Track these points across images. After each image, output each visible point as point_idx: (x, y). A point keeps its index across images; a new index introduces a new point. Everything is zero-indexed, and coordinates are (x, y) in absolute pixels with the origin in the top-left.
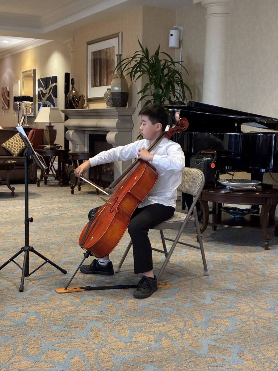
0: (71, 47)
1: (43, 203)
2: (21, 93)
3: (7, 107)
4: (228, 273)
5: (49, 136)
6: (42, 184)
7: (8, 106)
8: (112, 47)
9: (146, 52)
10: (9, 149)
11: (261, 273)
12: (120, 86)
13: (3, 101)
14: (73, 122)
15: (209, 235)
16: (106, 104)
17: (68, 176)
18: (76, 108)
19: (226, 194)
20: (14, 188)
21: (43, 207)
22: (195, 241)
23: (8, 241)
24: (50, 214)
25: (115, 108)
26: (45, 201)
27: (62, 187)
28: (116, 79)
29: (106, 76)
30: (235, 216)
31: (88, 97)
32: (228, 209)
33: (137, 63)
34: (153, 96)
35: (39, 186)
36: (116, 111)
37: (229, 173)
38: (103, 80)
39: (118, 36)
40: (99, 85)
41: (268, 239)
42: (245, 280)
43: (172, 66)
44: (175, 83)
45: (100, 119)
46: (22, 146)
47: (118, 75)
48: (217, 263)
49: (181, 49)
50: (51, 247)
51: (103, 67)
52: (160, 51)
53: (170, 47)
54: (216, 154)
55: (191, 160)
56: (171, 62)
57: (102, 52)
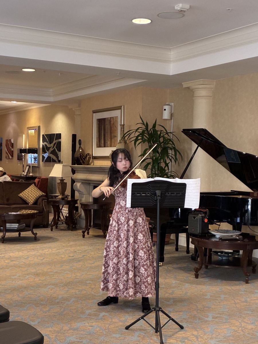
0: (75, 111)
2: (25, 146)
3: (10, 157)
4: (221, 300)
5: (61, 188)
7: (12, 156)
8: (115, 117)
9: (146, 125)
10: (25, 198)
13: (7, 152)
14: (79, 176)
15: (203, 272)
18: (83, 164)
19: (216, 242)
20: (36, 234)
21: (66, 250)
22: (193, 277)
23: (53, 278)
24: (74, 256)
26: (64, 245)
29: (109, 140)
30: (222, 258)
31: (93, 155)
32: (216, 253)
33: (140, 133)
34: (151, 159)
37: (217, 223)
38: (107, 142)
39: (120, 109)
40: (103, 146)
41: (248, 276)
42: (233, 305)
43: (166, 136)
44: (169, 149)
45: (105, 174)
46: (37, 196)
47: (121, 141)
48: (212, 294)
49: (172, 120)
51: (107, 132)
52: (157, 124)
53: (164, 119)
54: (208, 212)
55: (189, 216)
56: (166, 133)
57: (107, 120)
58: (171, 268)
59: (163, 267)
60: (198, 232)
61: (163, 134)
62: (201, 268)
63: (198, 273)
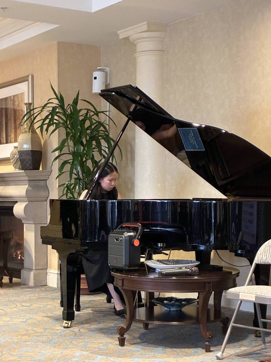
8: (20, 94)
9: (61, 100)
12: (30, 143)
15: (137, 335)
16: (13, 166)
19: (155, 279)
22: (116, 345)
25: (23, 171)
28: (24, 134)
29: (13, 131)
30: (170, 308)
32: (161, 300)
33: (49, 113)
34: (71, 156)
36: (25, 175)
37: (163, 251)
38: (10, 135)
39: (27, 80)
40: (5, 142)
41: (209, 338)
43: (95, 117)
44: (100, 138)
45: (5, 186)
47: (27, 130)
51: (10, 120)
52: (79, 99)
53: (94, 93)
54: (140, 228)
55: (109, 236)
56: (93, 112)
57: (9, 100)
58: (85, 331)
59: (71, 329)
60: (124, 264)
61: (90, 114)
62: (129, 326)
63: (125, 336)
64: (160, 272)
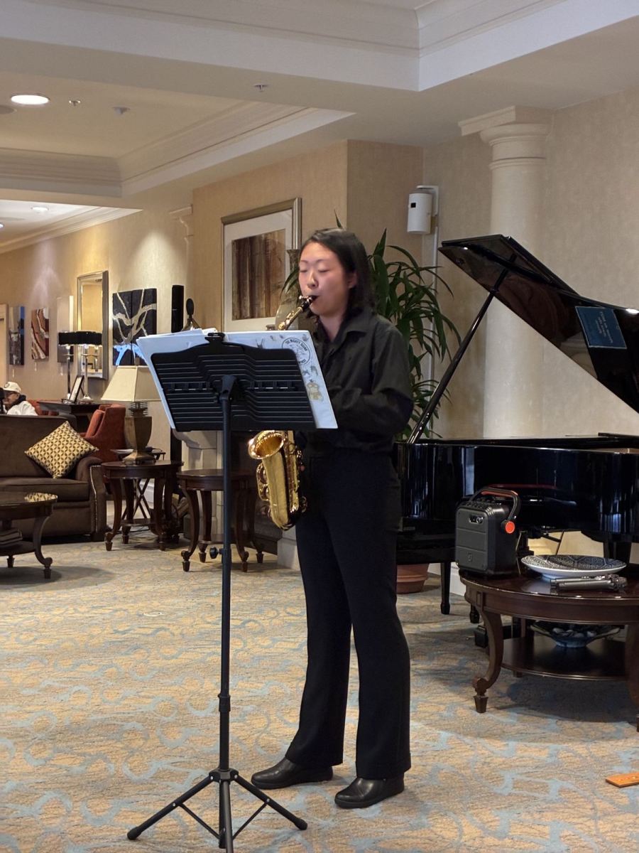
0: (186, 225)
1: (115, 598)
2: (75, 326)
3: (42, 356)
4: (547, 803)
5: (134, 432)
6: (116, 542)
7: (47, 353)
8: (278, 231)
10: (44, 461)
11: (627, 803)
13: (35, 341)
15: (504, 689)
17: (179, 522)
19: (543, 597)
20: (50, 560)
21: (117, 611)
22: (470, 708)
23: (28, 709)
24: (130, 630)
26: (120, 593)
27: (163, 550)
28: (286, 306)
29: (264, 296)
30: (565, 644)
32: (548, 627)
35: (109, 548)
37: (551, 535)
38: (258, 305)
39: (292, 208)
40: (249, 315)
42: (588, 823)
43: (414, 278)
44: (423, 315)
46: (74, 455)
47: (291, 297)
48: (521, 774)
49: (436, 235)
50: (128, 726)
51: (258, 276)
52: (386, 244)
53: (411, 232)
54: (515, 500)
55: (458, 513)
56: (412, 269)
57: (257, 241)
60: (485, 564)
61: (405, 273)
62: (494, 677)
63: (487, 694)
64: (554, 583)
